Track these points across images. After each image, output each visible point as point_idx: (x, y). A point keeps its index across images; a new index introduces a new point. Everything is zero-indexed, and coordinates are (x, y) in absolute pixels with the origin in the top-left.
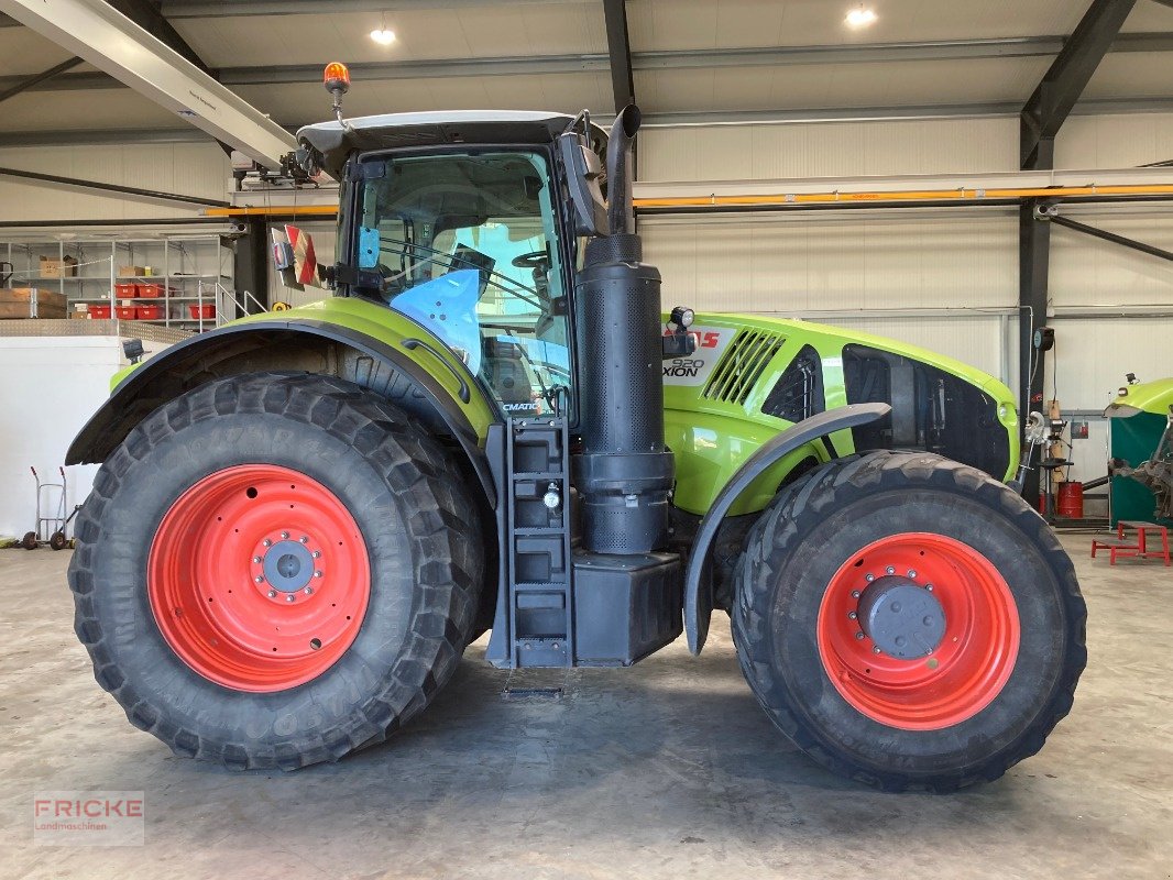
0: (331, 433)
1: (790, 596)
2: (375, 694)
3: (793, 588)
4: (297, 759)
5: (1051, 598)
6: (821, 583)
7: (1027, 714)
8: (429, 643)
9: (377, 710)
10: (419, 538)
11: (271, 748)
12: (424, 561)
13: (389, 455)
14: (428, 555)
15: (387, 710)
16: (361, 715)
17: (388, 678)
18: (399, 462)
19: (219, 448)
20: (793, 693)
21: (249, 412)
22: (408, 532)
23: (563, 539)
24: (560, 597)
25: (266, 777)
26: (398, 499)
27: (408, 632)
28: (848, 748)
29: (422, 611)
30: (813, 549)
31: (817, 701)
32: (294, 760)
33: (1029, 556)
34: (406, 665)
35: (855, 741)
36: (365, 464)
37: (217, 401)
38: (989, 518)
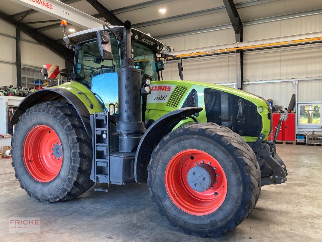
0: (54, 117)
1: (157, 167)
2: (63, 186)
3: (158, 165)
4: (49, 200)
5: (238, 175)
6: (166, 164)
7: (229, 214)
8: (74, 173)
9: (64, 190)
10: (71, 145)
11: (43, 197)
12: (73, 151)
13: (66, 122)
14: (73, 150)
15: (66, 190)
16: (60, 191)
17: (65, 182)
18: (68, 125)
19: (34, 120)
20: (157, 198)
21: (39, 111)
22: (69, 143)
23: (107, 147)
24: (106, 163)
25: (43, 204)
26: (67, 134)
27: (69, 170)
28: (173, 217)
29: (72, 164)
30: (163, 153)
31: (164, 201)
32: (48, 200)
33: (230, 160)
34: (69, 179)
35: (175, 216)
36: (61, 125)
37: (34, 109)
38: (216, 146)
